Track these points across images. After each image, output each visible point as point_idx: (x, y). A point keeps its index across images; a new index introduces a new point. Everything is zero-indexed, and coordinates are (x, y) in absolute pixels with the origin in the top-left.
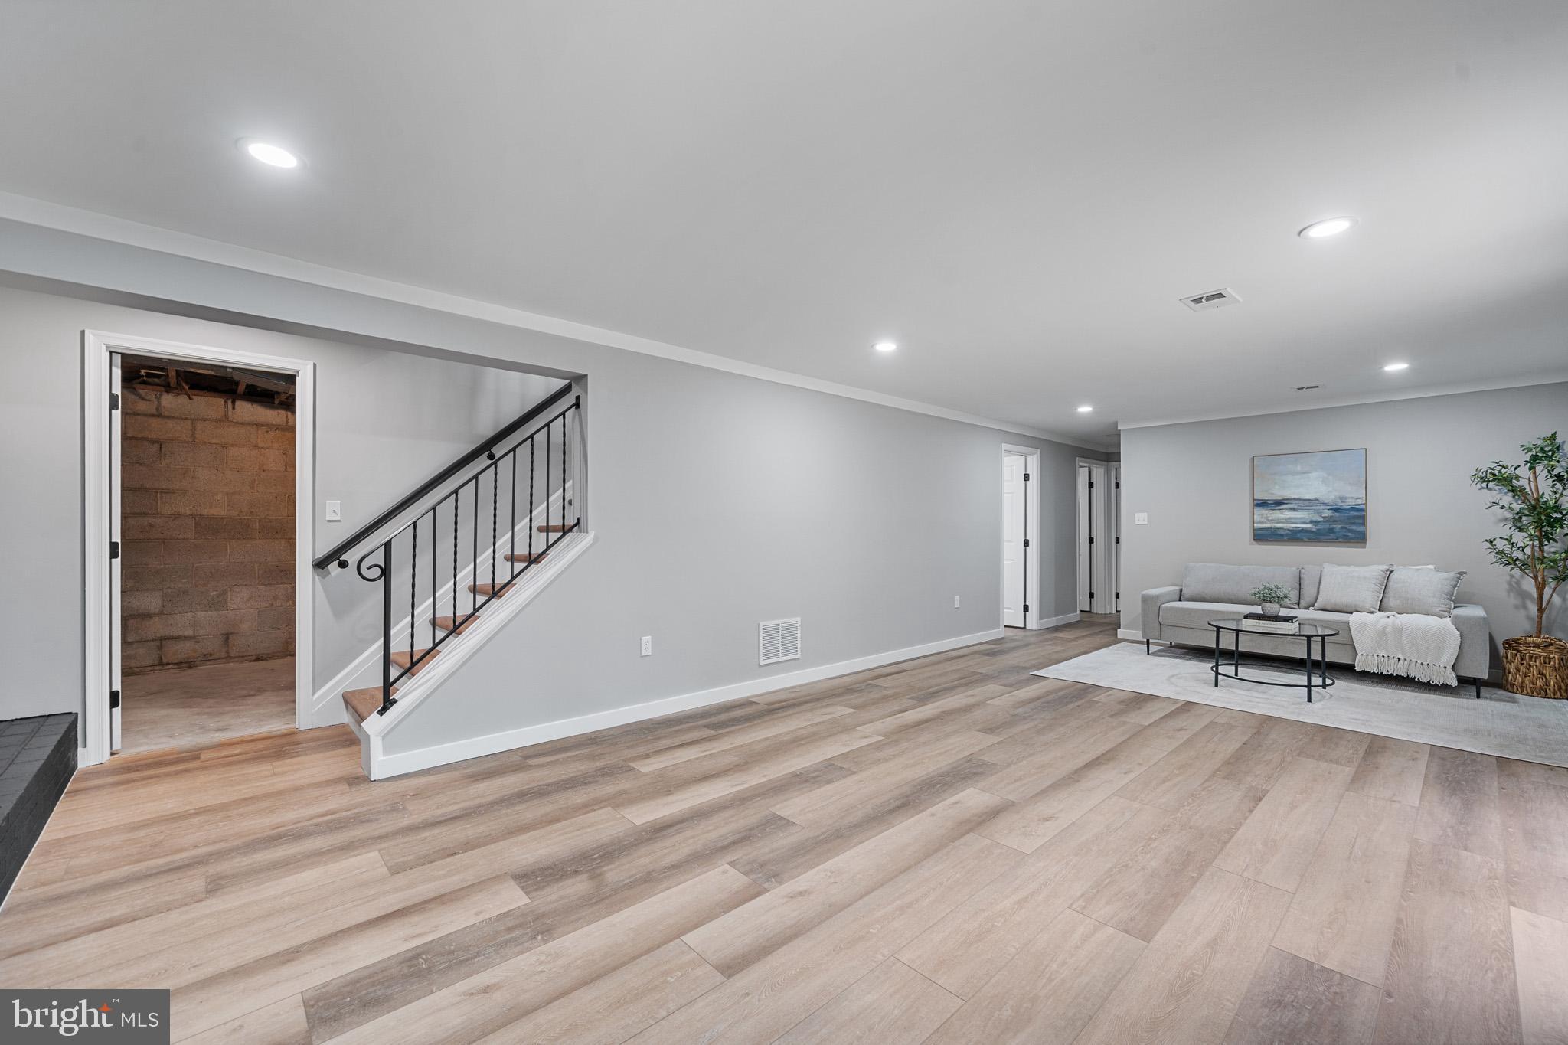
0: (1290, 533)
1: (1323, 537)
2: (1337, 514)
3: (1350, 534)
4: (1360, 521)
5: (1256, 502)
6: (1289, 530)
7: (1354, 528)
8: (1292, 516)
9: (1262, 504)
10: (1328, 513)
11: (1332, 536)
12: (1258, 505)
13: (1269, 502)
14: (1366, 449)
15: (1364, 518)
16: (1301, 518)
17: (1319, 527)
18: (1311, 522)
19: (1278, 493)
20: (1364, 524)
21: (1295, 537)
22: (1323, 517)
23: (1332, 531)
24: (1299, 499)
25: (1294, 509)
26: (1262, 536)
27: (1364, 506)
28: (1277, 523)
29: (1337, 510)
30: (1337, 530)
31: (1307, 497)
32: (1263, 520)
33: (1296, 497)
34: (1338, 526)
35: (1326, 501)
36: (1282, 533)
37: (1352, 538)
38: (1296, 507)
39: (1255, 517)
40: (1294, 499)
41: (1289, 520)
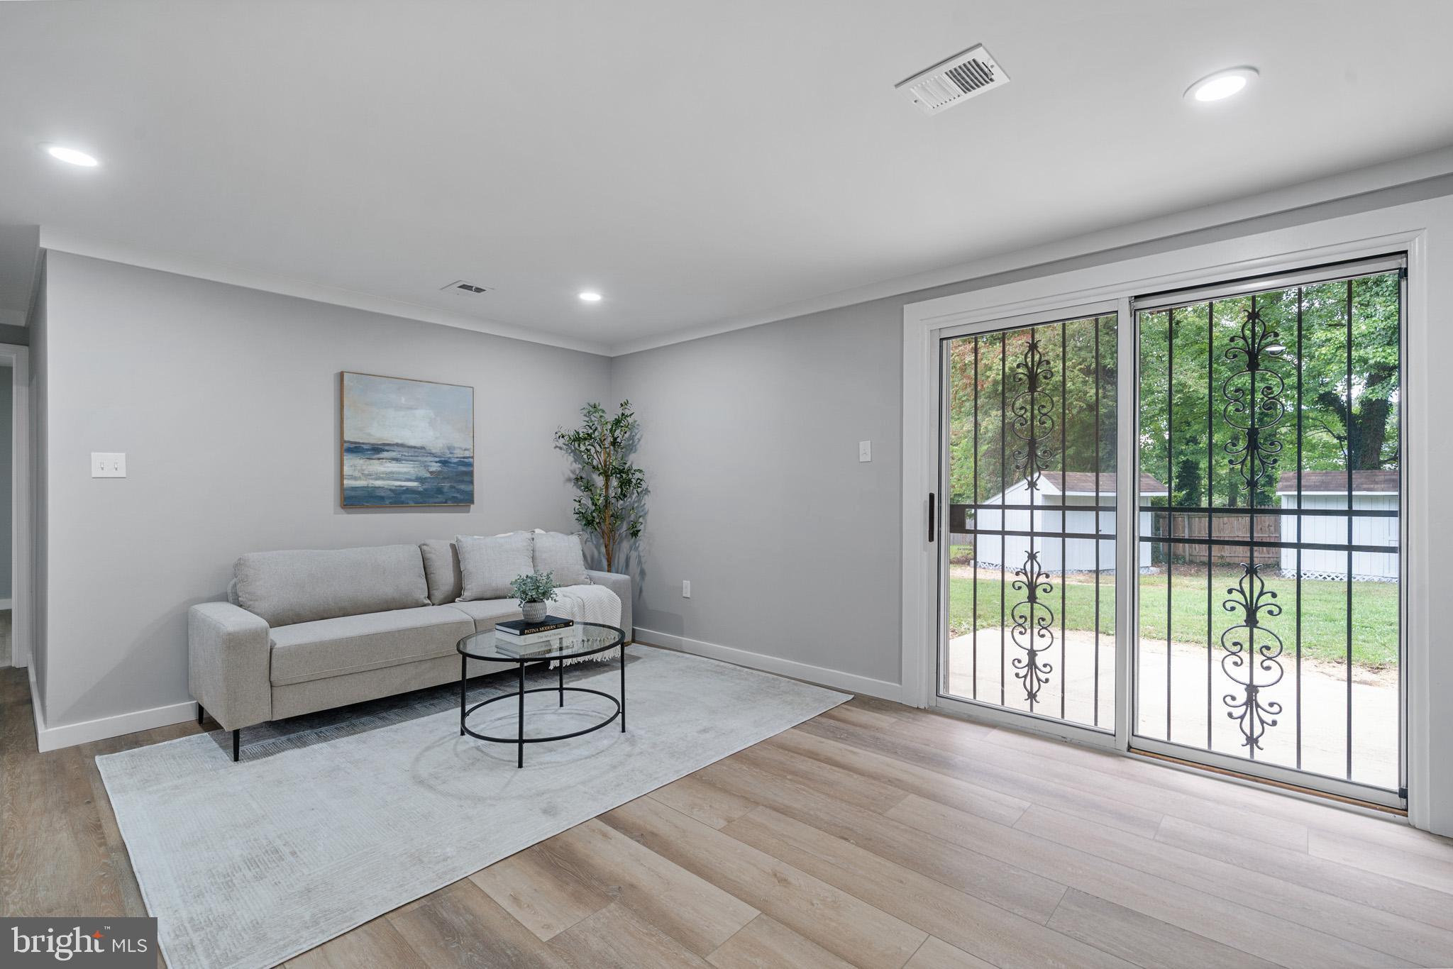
0: (392, 495)
1: (431, 500)
2: (446, 469)
3: (458, 495)
4: (466, 478)
5: (346, 445)
6: (391, 490)
7: (462, 487)
8: (394, 470)
9: (355, 449)
10: (435, 467)
11: (441, 498)
12: (350, 450)
13: (365, 447)
14: (473, 388)
15: (471, 474)
16: (405, 473)
17: (426, 486)
18: (418, 479)
19: (377, 434)
20: (472, 482)
21: (397, 500)
22: (431, 473)
23: (440, 491)
24: (402, 445)
25: (397, 460)
26: (354, 500)
27: (471, 460)
28: (376, 479)
29: (445, 463)
30: (445, 490)
31: (412, 443)
32: (357, 474)
33: (400, 441)
34: (446, 485)
35: (434, 451)
36: (383, 494)
37: (461, 501)
38: (399, 456)
39: (346, 468)
40: (397, 445)
41: (390, 476)
